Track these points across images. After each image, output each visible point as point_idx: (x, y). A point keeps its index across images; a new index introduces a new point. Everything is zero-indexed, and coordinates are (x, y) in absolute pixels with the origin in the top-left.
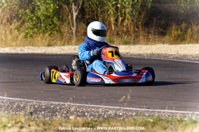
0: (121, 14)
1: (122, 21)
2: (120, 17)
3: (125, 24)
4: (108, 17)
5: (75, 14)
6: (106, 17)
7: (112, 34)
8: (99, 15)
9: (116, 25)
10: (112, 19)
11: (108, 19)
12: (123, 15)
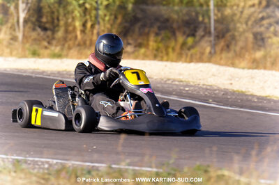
0: (91, 17)
1: (93, 26)
2: (89, 20)
3: (95, 31)
4: (72, 21)
5: (22, 16)
6: (70, 20)
7: (77, 43)
8: (61, 18)
9: (83, 31)
10: (78, 24)
12: (93, 19)
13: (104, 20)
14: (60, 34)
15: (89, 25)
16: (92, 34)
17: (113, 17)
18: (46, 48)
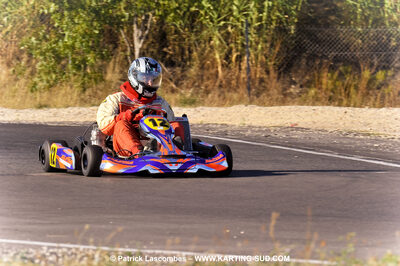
0: (237, 45)
1: (239, 58)
2: (234, 50)
3: (244, 66)
4: (210, 52)
5: (138, 45)
6: (207, 51)
7: (217, 84)
9: (225, 66)
10: (217, 56)
11: (211, 55)
12: (240, 48)
13: (256, 49)
14: (193, 71)
15: (235, 56)
16: (240, 69)
17: (268, 45)
18: (173, 91)
